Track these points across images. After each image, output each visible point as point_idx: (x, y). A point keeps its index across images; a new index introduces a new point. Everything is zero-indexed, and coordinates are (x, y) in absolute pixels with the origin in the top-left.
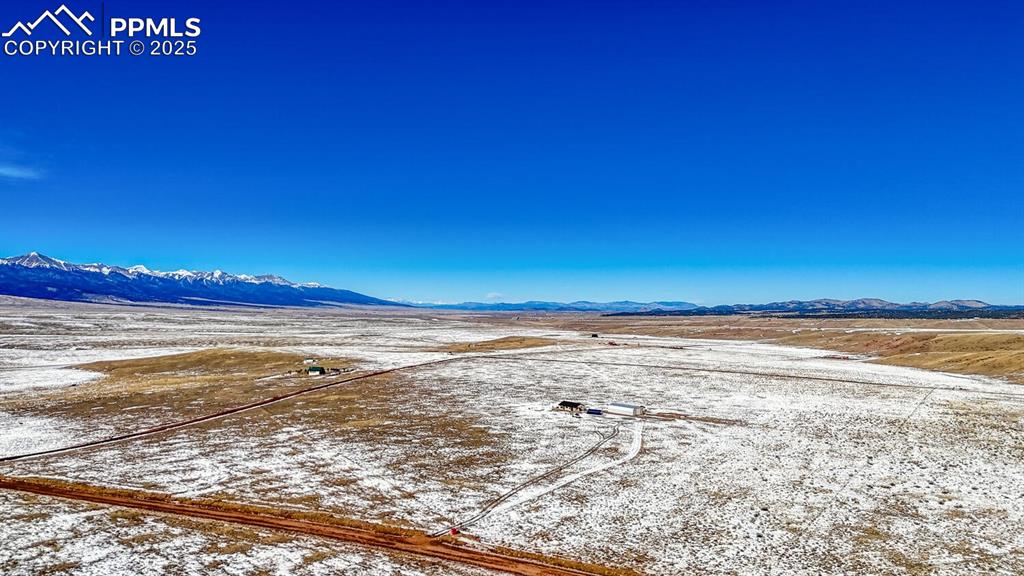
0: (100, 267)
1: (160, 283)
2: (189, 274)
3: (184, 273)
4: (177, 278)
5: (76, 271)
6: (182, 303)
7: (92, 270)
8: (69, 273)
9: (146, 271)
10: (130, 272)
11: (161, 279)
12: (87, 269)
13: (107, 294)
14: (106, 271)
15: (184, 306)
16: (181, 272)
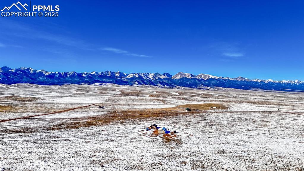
0: (258, 80)
1: (276, 85)
2: (286, 81)
3: (284, 81)
4: (282, 83)
5: (251, 81)
6: (281, 91)
7: (255, 81)
8: (249, 82)
9: (272, 81)
10: (267, 81)
11: (276, 83)
12: (254, 81)
13: (257, 88)
14: (259, 81)
15: (282, 92)
16: (283, 81)
